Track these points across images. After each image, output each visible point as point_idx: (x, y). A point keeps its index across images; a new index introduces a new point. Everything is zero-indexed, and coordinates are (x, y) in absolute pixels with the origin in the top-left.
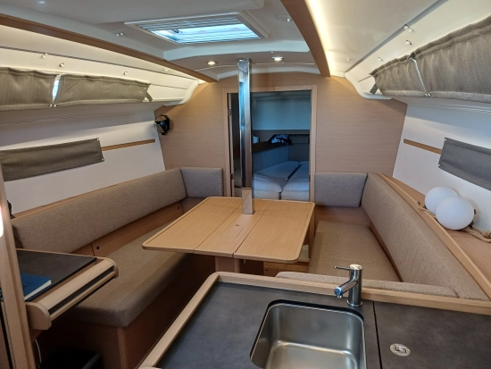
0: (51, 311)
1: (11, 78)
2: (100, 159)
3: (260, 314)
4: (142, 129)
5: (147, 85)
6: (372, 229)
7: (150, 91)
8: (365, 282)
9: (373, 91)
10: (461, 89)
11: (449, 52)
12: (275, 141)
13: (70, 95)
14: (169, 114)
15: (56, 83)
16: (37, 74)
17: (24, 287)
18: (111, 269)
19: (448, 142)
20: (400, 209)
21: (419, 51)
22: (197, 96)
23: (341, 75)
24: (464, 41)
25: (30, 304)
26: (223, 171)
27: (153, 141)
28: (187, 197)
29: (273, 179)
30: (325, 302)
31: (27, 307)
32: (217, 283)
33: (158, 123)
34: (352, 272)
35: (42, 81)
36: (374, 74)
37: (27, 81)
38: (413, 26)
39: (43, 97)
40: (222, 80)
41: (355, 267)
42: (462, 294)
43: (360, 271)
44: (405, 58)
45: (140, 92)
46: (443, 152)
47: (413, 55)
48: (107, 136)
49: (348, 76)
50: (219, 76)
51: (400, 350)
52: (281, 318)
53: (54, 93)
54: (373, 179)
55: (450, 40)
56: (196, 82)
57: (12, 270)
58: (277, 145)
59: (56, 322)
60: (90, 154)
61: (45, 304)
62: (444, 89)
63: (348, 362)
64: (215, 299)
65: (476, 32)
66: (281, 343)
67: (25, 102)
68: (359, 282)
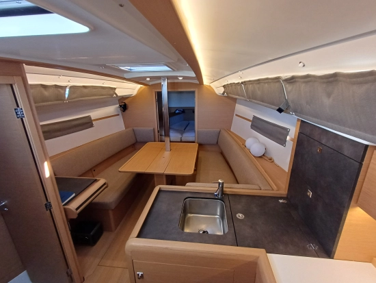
0: (77, 209)
1: (42, 89)
2: (92, 126)
3: (181, 205)
4: (112, 109)
5: (115, 89)
6: (222, 153)
7: (116, 91)
8: (225, 185)
9: (223, 94)
10: (263, 102)
11: (258, 85)
12: (177, 112)
13: (75, 96)
14: (126, 101)
15: (67, 90)
16: (56, 86)
17: (62, 198)
18: (105, 184)
19: (255, 117)
20: (235, 147)
21: (245, 82)
22: (140, 93)
23: (208, 84)
24: (265, 83)
25: (66, 207)
26: (154, 129)
27: (118, 115)
28: (137, 142)
29: (177, 131)
30: (208, 196)
31: (65, 209)
32: (160, 191)
33: (120, 106)
34: (219, 183)
35: (60, 89)
36: (224, 86)
37: (51, 90)
38: (243, 71)
39: (60, 98)
40: (152, 85)
41: (220, 181)
42: (262, 188)
43: (223, 183)
44: (238, 83)
45: (112, 92)
46: (253, 122)
47: (242, 83)
48: (94, 114)
49: (211, 85)
50: (151, 83)
51: (240, 216)
52: (190, 204)
53: (67, 96)
54: (223, 131)
55: (259, 81)
56: (139, 86)
57: (55, 192)
58: (178, 114)
59: (80, 214)
60: (87, 123)
61: (74, 206)
62: (255, 99)
63: (218, 220)
64: (159, 199)
65: (270, 81)
66: (189, 215)
67: (51, 101)
68: (222, 187)
